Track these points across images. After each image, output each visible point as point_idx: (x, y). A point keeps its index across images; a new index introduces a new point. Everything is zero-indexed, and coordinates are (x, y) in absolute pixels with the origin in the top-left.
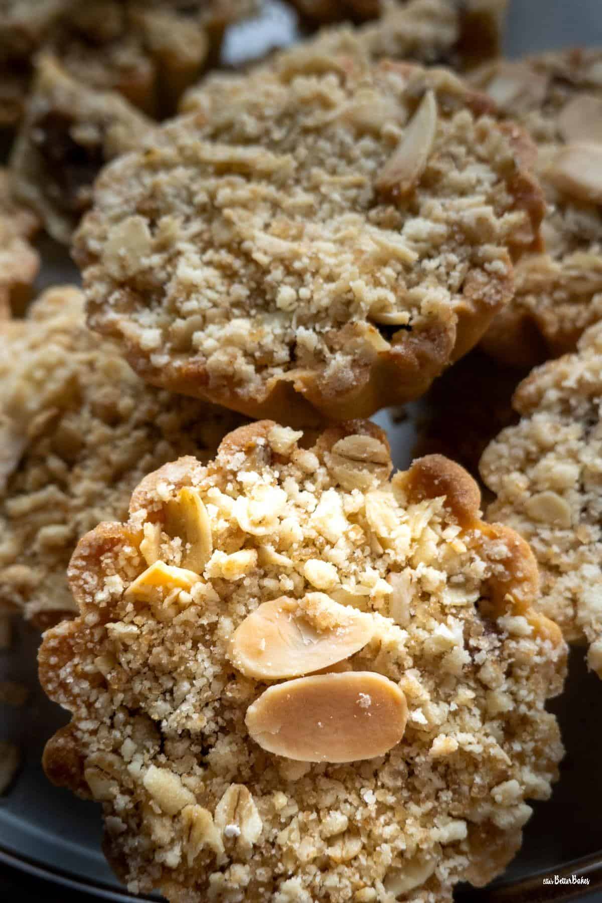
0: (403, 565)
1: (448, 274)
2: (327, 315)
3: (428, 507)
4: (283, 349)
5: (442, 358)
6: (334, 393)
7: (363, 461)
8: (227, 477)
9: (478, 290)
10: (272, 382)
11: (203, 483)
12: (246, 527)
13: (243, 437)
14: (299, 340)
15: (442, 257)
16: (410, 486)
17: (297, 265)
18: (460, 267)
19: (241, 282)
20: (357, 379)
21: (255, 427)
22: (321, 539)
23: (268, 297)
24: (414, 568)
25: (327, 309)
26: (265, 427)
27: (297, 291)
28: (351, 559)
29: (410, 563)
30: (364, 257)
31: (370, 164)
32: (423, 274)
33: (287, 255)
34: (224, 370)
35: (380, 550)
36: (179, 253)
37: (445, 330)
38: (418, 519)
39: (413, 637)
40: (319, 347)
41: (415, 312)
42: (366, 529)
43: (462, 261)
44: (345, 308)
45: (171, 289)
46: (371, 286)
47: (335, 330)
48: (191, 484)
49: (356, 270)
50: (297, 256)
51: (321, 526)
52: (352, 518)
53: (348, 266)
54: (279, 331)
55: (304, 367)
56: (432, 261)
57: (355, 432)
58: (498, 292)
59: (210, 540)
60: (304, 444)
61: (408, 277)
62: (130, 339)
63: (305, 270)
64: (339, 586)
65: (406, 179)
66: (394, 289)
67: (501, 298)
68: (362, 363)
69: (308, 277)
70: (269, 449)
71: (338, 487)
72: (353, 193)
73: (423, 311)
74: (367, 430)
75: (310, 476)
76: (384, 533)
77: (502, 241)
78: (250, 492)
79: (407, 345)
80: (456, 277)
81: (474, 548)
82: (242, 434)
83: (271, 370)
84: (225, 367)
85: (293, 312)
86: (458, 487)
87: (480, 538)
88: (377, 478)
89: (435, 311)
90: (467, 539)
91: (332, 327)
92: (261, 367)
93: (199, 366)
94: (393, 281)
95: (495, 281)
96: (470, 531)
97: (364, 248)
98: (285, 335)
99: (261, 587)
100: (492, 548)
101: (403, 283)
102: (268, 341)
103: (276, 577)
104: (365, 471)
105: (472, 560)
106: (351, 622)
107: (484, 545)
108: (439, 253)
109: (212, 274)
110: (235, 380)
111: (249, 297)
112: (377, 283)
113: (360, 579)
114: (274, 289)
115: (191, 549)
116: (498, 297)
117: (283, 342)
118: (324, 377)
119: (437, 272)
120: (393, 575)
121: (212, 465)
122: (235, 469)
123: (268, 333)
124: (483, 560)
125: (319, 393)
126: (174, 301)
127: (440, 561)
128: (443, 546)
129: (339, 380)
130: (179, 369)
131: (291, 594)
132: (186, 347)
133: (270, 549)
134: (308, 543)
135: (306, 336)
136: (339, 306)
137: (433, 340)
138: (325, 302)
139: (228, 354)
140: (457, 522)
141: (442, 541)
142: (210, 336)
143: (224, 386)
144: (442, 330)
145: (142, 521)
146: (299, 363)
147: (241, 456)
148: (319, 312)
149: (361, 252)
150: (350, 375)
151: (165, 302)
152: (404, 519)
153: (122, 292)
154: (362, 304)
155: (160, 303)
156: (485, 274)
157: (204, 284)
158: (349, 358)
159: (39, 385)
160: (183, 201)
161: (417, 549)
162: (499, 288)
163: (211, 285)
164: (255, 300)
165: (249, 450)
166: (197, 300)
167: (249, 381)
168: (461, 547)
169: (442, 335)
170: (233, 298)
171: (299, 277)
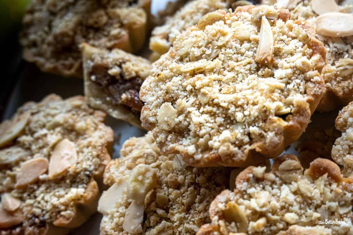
0: (320, 204)
1: (298, 87)
2: (259, 119)
3: (322, 180)
4: (246, 137)
5: (307, 121)
6: (272, 148)
7: (291, 170)
8: (243, 194)
9: (312, 90)
10: (246, 151)
11: (235, 198)
12: (258, 209)
13: (243, 176)
14: (251, 132)
15: (294, 81)
16: (312, 174)
17: (239, 103)
18: (302, 84)
19: (219, 116)
20: (279, 140)
21: (246, 171)
22: (287, 205)
23: (232, 119)
24: (325, 204)
25: (258, 116)
26: (250, 170)
27: (243, 113)
28: (301, 209)
29: (323, 203)
30: (264, 91)
31: (250, 53)
32: (289, 91)
33: (233, 100)
34: (226, 153)
35: (310, 202)
36: (189, 112)
37: (306, 110)
38: (320, 185)
39: (333, 230)
40: (260, 132)
41: (292, 107)
42: (302, 195)
43: (302, 81)
44: (264, 114)
45: (192, 127)
46: (272, 102)
47: (264, 124)
48: (230, 200)
49: (263, 98)
50: (237, 100)
51: (285, 200)
52: (295, 193)
53: (259, 97)
54: (242, 131)
55: (257, 142)
56: (290, 84)
57: (284, 160)
58: (320, 89)
59: (246, 219)
60: (267, 171)
61: (284, 94)
62: (182, 152)
63: (243, 104)
64: (300, 220)
65: (269, 55)
66: (281, 101)
67: (322, 90)
68: (279, 133)
69: (245, 106)
70: (255, 177)
71: (286, 183)
72: (248, 67)
73: (295, 105)
74: (289, 158)
75: (273, 182)
76: (309, 195)
77: (314, 68)
78: (254, 196)
79: (294, 120)
80: (302, 88)
81: (344, 189)
82: (242, 175)
83: (244, 147)
84: (226, 151)
85: (244, 121)
86: (330, 168)
87: (345, 185)
88: (299, 175)
89: (299, 104)
90: (341, 187)
91: (262, 123)
92: (240, 147)
93: (216, 155)
94: (279, 97)
95: (317, 85)
96: (341, 183)
97: (263, 88)
98: (244, 131)
99: (271, 230)
100: (351, 187)
101: (283, 97)
102: (239, 136)
103: (275, 225)
104: (294, 174)
105: (345, 194)
106: (309, 232)
107: (348, 187)
108: (292, 81)
109: (206, 117)
110: (232, 155)
111: (224, 121)
112: (274, 101)
113: (306, 215)
114: (233, 115)
115: (240, 225)
116: (321, 91)
117: (245, 134)
118: (266, 143)
119: (294, 88)
120: (318, 210)
121: (236, 191)
122: (245, 189)
123: (238, 133)
124: (349, 192)
125: (266, 150)
126: (195, 132)
127: (334, 198)
128: (333, 192)
129: (273, 142)
130: (208, 158)
131: (283, 229)
132: (207, 148)
133: (270, 215)
134: (283, 208)
135: (254, 129)
136: (262, 114)
137: (303, 115)
138: (256, 114)
139: (226, 146)
140: (334, 182)
141: (332, 191)
142: (215, 141)
143: (228, 159)
144: (304, 110)
145: (217, 220)
146: (254, 141)
147: (245, 184)
148: (255, 118)
149: (262, 90)
150: (276, 139)
151: (191, 133)
152: (314, 187)
153: (172, 135)
154: (272, 111)
155: (189, 135)
156: (312, 83)
157: (205, 122)
158: (274, 133)
159: (142, 182)
160: (181, 91)
161: (324, 197)
162: (320, 87)
163: (208, 121)
164: (227, 121)
165: (248, 180)
166: (204, 128)
167: (237, 154)
168: (340, 191)
169: (305, 112)
170: (218, 124)
171: (241, 107)
